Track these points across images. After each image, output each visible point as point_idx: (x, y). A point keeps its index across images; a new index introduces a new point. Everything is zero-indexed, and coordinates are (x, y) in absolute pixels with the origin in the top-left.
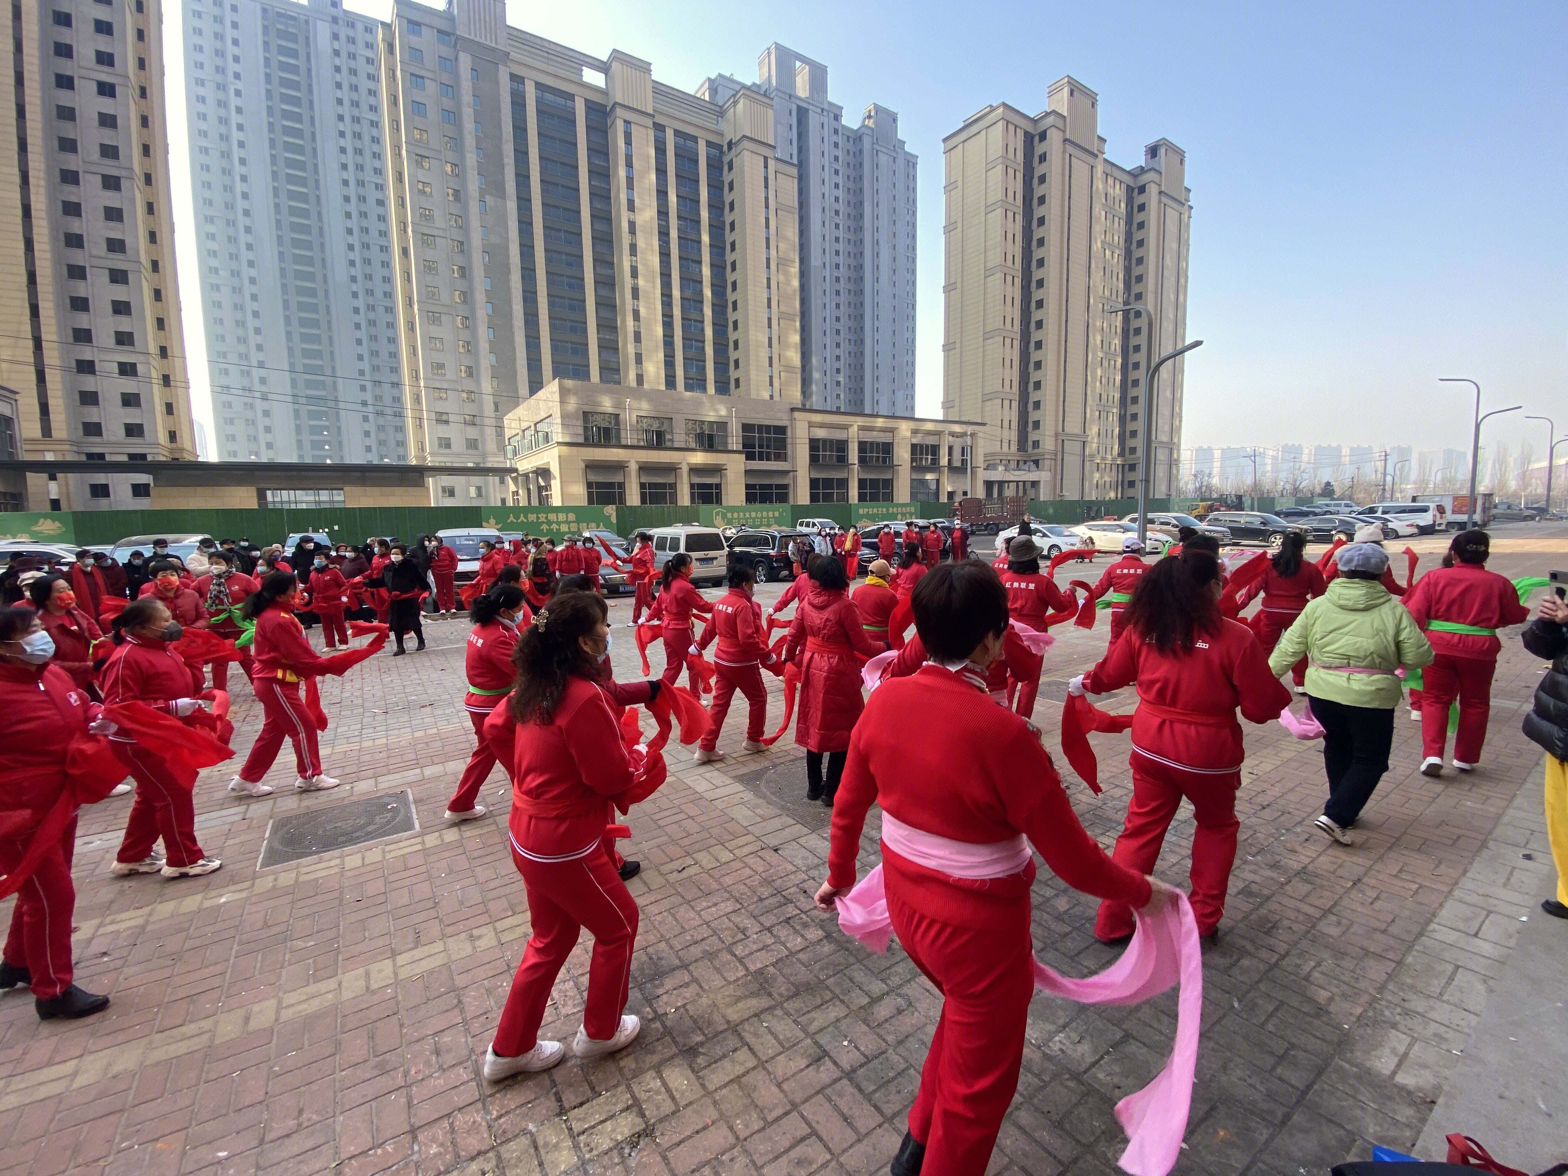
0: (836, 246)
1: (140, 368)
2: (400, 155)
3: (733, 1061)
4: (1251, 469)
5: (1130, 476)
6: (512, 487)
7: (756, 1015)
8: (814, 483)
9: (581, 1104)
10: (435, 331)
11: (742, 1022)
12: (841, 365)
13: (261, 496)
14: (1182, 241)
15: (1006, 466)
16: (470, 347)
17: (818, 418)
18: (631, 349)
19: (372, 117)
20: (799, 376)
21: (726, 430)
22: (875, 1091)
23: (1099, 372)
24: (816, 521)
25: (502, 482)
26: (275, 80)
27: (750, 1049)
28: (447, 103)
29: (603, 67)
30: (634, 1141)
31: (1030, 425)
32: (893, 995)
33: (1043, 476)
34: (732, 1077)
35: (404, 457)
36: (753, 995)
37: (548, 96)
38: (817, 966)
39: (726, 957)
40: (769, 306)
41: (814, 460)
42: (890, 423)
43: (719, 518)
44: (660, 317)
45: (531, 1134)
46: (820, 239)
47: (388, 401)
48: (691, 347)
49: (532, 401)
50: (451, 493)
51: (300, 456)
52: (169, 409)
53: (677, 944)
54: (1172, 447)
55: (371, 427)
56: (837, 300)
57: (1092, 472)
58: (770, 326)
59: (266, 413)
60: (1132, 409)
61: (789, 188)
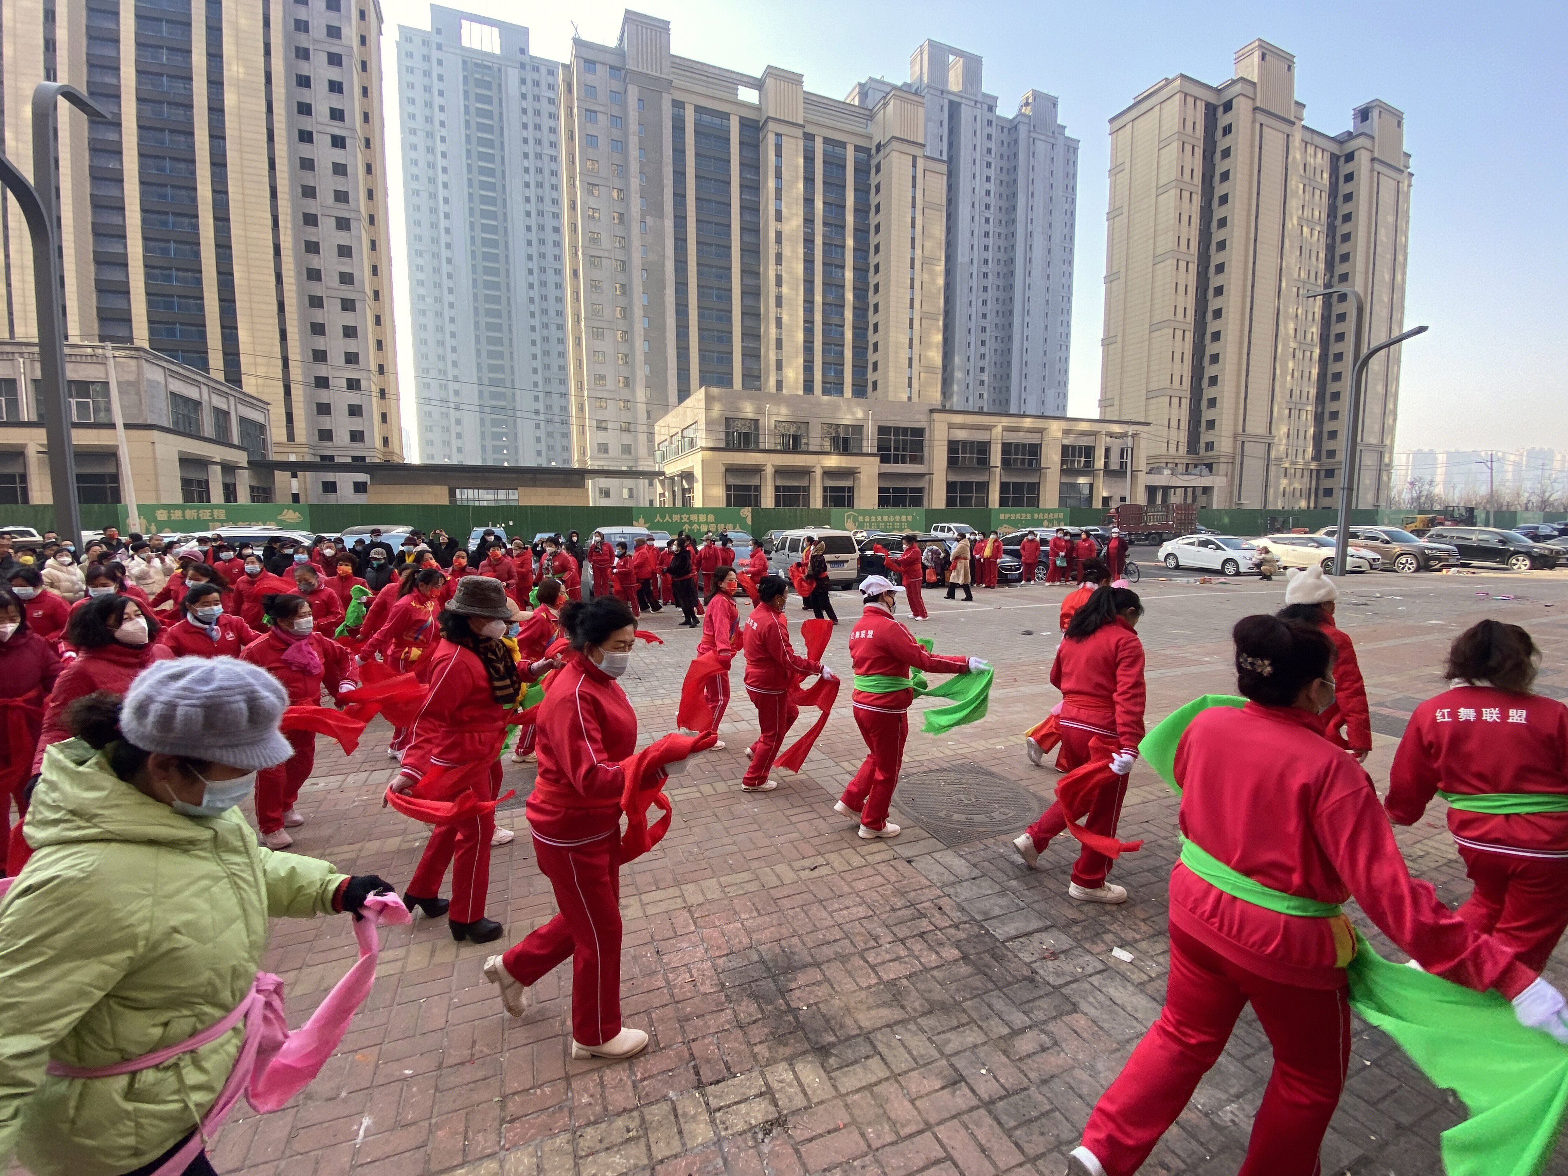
0: (985, 241)
1: (363, 383)
2: (574, 185)
3: (865, 1068)
4: (1486, 476)
5: (1327, 483)
6: (659, 489)
7: (888, 1026)
8: (951, 487)
9: (718, 1082)
10: (599, 345)
11: (875, 1030)
12: (986, 363)
13: (452, 494)
14: (1400, 211)
15: (1172, 469)
16: (628, 359)
17: (958, 419)
18: (772, 356)
19: (552, 152)
20: (940, 376)
21: (861, 433)
22: (1016, 1128)
23: (1291, 365)
24: (952, 525)
25: (651, 484)
26: (473, 126)
27: (883, 1059)
28: (616, 134)
29: (757, 84)
30: (768, 1126)
31: (1203, 425)
32: (1036, 1031)
33: (1217, 481)
34: (864, 1084)
35: (568, 461)
36: (885, 1004)
37: (706, 118)
38: (953, 986)
39: (858, 962)
40: (912, 307)
41: (952, 463)
42: (1039, 424)
43: (851, 521)
44: (801, 324)
45: (673, 1102)
46: (969, 235)
47: (556, 410)
48: (830, 351)
49: (680, 408)
50: (607, 493)
51: (484, 460)
52: (384, 417)
53: (809, 941)
54: (1382, 450)
55: (542, 433)
56: (984, 296)
57: (1278, 478)
58: (911, 327)
59: (458, 422)
60: (1331, 406)
61: (937, 185)
